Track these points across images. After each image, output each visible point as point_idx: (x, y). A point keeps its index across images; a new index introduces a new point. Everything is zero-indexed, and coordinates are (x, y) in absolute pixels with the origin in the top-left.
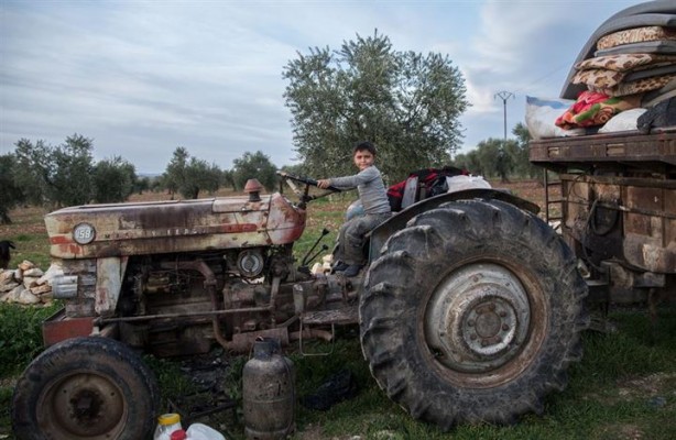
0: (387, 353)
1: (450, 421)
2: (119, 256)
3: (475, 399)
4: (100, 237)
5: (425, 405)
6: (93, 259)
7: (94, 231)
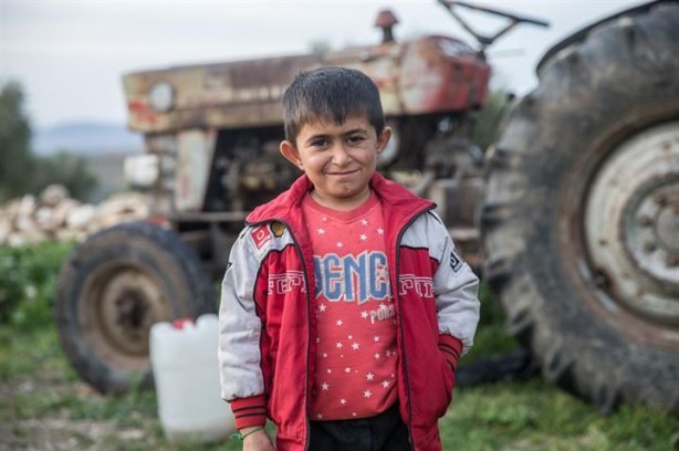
0: (500, 263)
1: (611, 396)
2: (203, 127)
3: (660, 364)
4: (182, 101)
5: (565, 361)
6: (173, 132)
7: (174, 93)
